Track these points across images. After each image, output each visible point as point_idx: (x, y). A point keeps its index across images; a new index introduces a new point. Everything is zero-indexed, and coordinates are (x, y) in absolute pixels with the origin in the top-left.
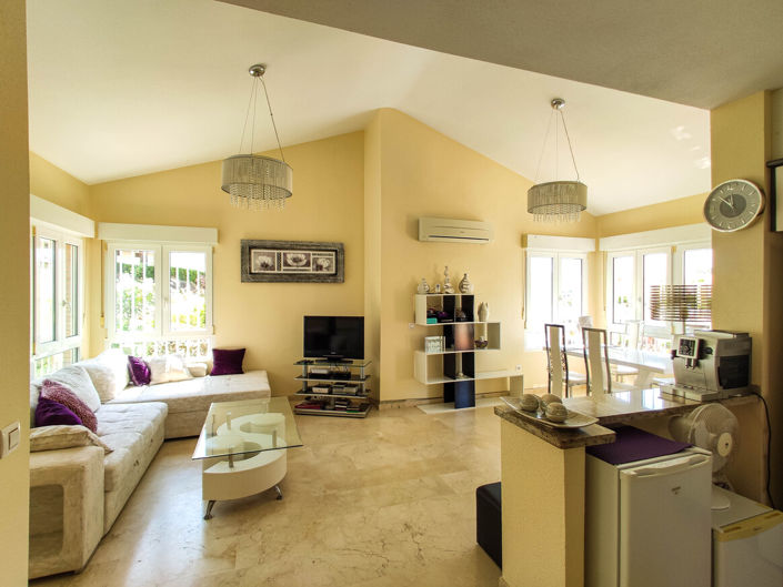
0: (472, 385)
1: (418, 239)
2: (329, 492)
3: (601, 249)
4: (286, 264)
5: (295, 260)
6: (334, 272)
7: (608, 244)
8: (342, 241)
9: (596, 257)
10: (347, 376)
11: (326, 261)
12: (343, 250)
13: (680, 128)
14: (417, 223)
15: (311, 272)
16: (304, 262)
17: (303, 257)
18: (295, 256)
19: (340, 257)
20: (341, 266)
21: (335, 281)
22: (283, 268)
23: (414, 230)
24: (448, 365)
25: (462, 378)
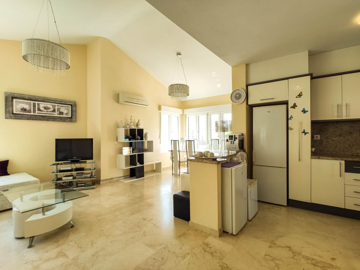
0: (143, 167)
1: (118, 102)
2: (98, 218)
3: (185, 113)
4: (39, 110)
5: (45, 108)
6: (70, 116)
7: (187, 111)
8: (75, 100)
9: (183, 116)
10: (82, 169)
11: (66, 110)
12: (75, 105)
13: (214, 72)
14: (118, 95)
15: (56, 115)
16: (52, 109)
17: (51, 107)
18: (46, 106)
19: (74, 109)
20: (74, 113)
21: (71, 121)
22: (37, 112)
23: (117, 98)
24: (132, 160)
25: (139, 165)
